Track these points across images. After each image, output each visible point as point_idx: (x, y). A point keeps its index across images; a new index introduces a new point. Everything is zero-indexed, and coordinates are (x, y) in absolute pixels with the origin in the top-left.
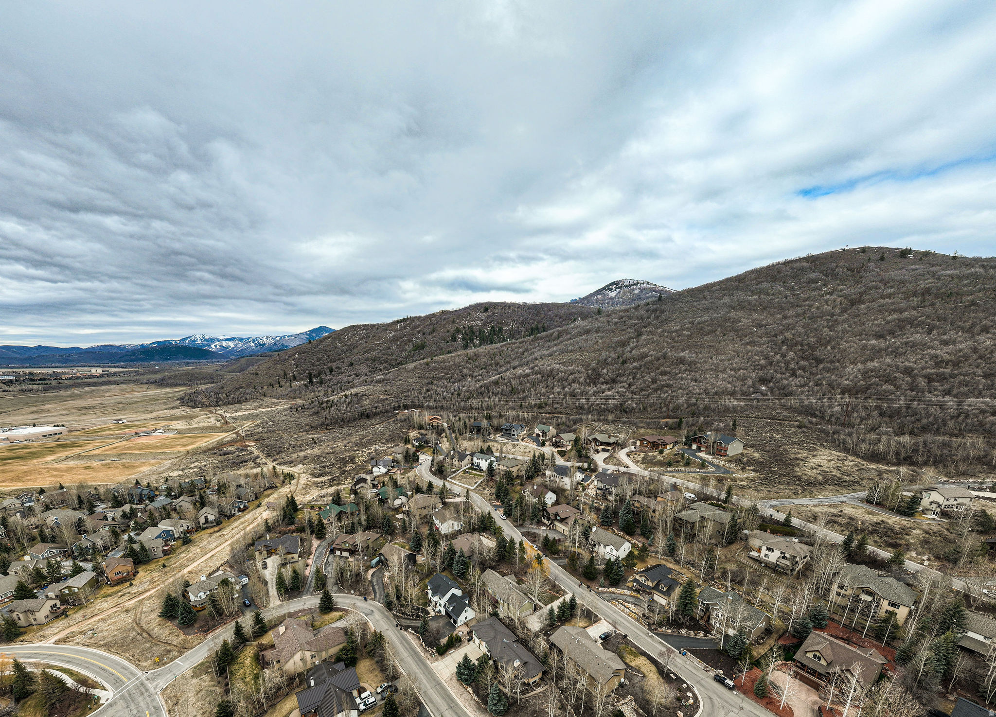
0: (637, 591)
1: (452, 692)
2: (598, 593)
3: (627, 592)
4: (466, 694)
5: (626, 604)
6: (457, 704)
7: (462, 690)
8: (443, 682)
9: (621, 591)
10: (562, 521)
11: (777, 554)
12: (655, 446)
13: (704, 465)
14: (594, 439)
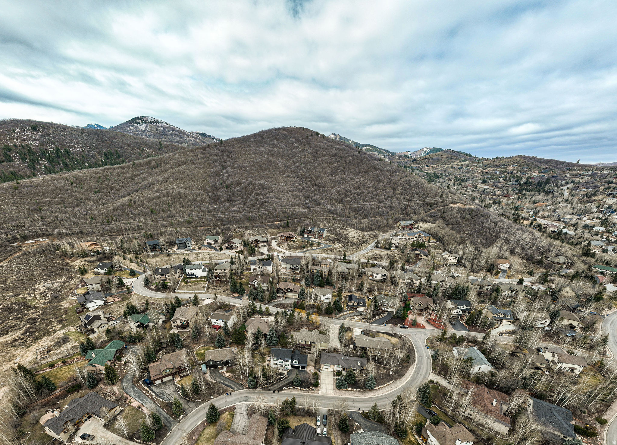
0: (351, 310)
1: (344, 396)
2: (338, 318)
3: (348, 312)
4: (350, 392)
6: (353, 399)
7: (347, 392)
8: (335, 396)
9: (345, 313)
10: (292, 291)
11: (380, 275)
12: (289, 238)
13: (319, 244)
14: (256, 240)
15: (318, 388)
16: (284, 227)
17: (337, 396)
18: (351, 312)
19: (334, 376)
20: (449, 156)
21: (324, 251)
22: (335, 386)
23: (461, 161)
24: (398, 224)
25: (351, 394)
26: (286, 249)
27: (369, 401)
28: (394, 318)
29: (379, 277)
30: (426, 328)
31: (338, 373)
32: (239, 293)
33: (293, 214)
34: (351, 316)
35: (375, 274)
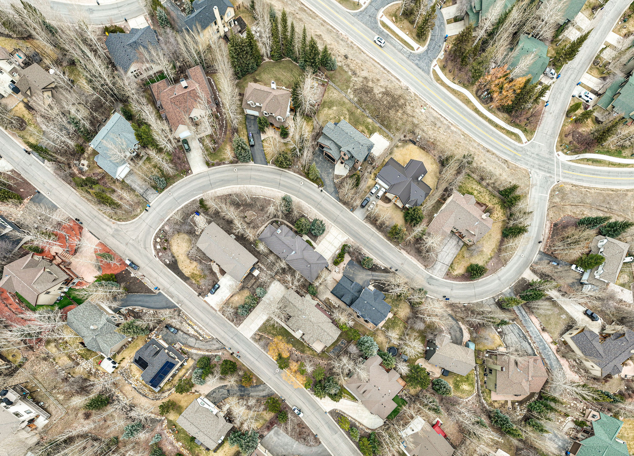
3: (194, 351)
5: (196, 334)
6: (316, 208)
8: (333, 224)
9: (200, 353)
17: (330, 222)
18: (186, 349)
22: (324, 235)
34: (197, 339)
35: (22, 419)
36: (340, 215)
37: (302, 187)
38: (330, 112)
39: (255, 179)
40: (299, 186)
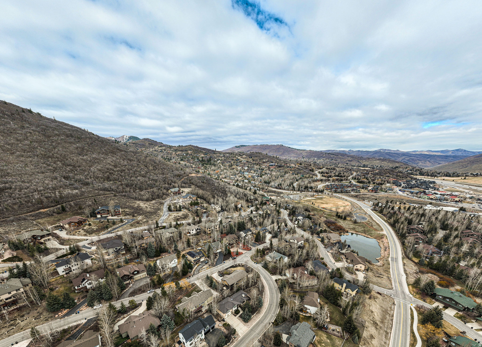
1: (254, 324)
2: (194, 275)
5: (203, 268)
6: (260, 321)
7: (252, 320)
8: (250, 328)
9: (195, 268)
10: (138, 272)
11: (195, 230)
12: (80, 223)
13: (122, 221)
14: (33, 236)
15: (236, 333)
16: (59, 213)
17: (251, 328)
18: (198, 265)
19: (235, 316)
20: (150, 143)
21: (132, 225)
22: (243, 322)
23: (159, 147)
24: (169, 191)
25: (256, 319)
26: (85, 235)
27: (267, 315)
28: (225, 255)
29: (194, 232)
30: (244, 253)
31: (237, 312)
32: (67, 308)
33: (61, 197)
34: (201, 268)
35: (191, 231)
36: (255, 333)
37: (271, 315)
38: (325, 338)
39: (272, 295)
40: (271, 313)
